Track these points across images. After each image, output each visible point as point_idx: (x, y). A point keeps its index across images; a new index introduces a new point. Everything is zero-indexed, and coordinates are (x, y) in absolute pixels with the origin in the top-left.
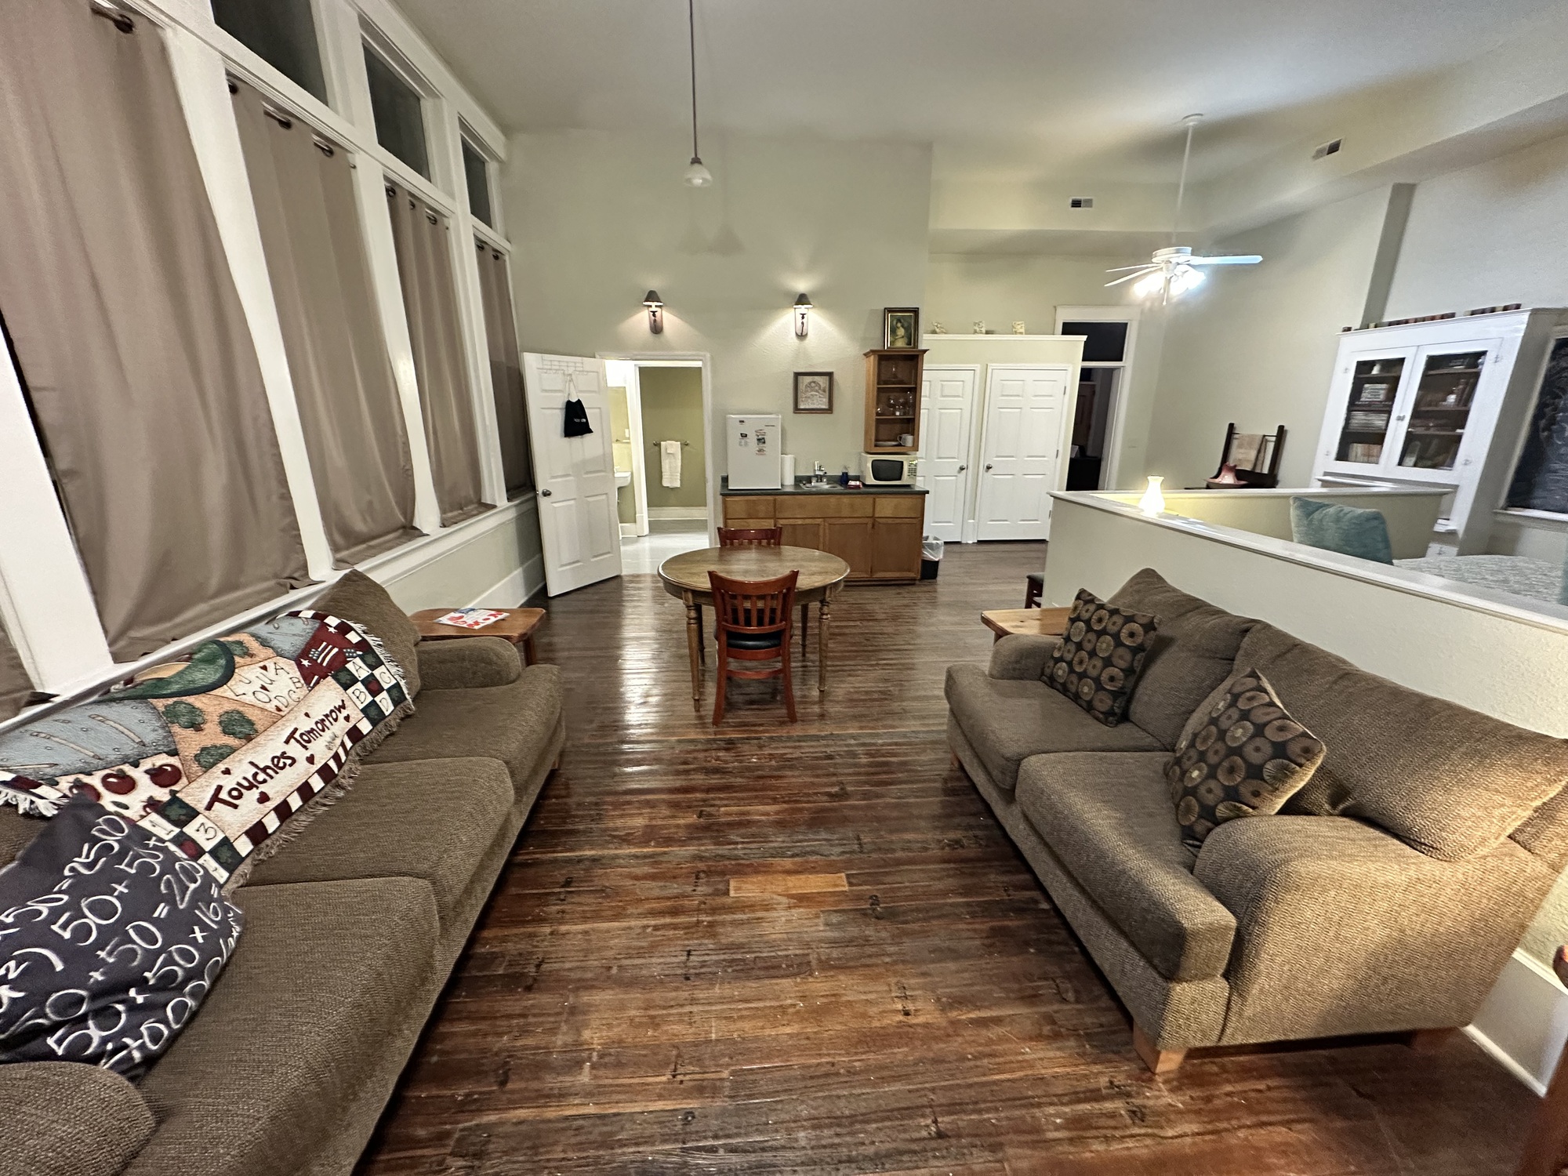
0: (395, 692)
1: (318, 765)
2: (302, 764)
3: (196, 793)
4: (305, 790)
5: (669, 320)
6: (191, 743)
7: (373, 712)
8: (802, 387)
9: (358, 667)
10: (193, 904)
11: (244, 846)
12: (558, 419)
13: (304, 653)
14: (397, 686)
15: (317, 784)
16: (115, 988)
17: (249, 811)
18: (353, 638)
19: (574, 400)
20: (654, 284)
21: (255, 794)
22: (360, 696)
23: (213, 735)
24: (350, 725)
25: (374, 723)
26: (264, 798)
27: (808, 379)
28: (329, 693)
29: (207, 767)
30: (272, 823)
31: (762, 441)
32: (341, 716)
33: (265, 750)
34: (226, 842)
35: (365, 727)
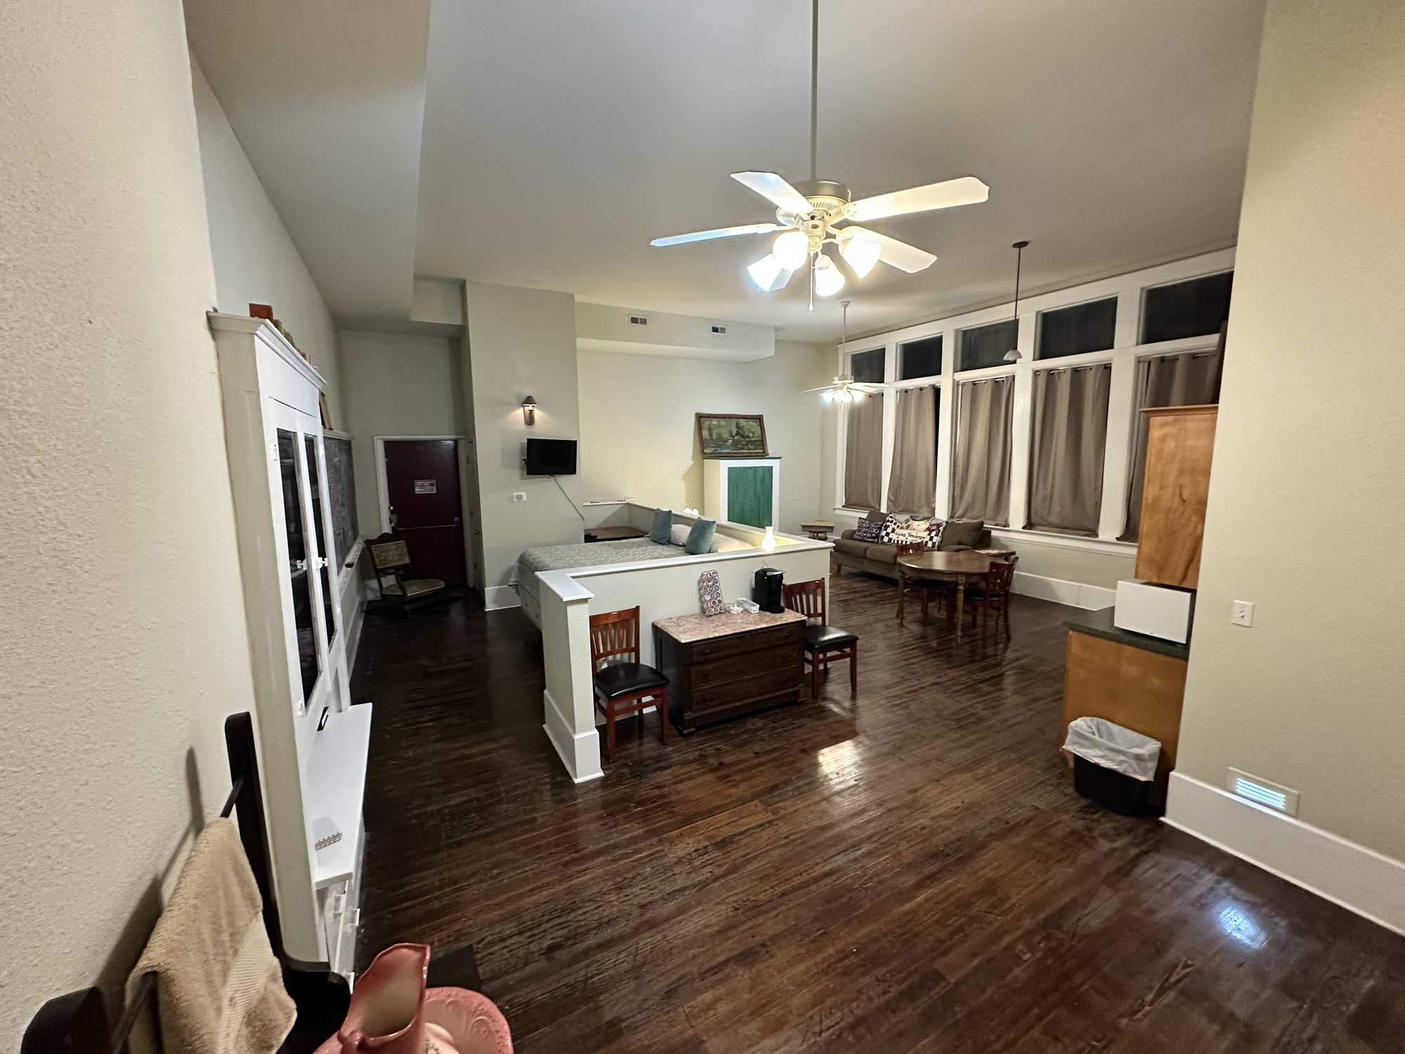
3: (897, 531)
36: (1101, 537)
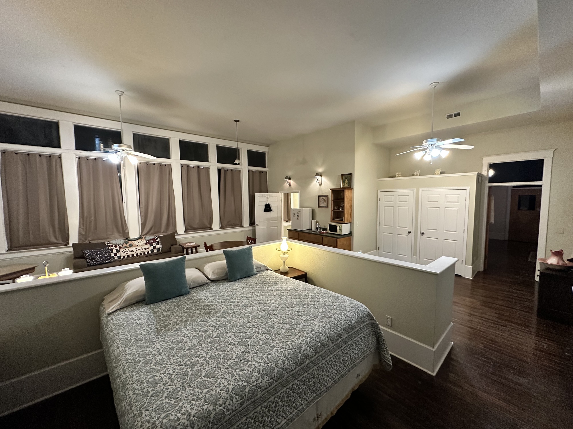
0: (158, 250)
1: (136, 253)
2: (134, 252)
3: (121, 250)
4: (133, 255)
5: (293, 183)
6: (125, 245)
7: (152, 251)
8: (320, 200)
9: (154, 244)
10: (104, 257)
11: (122, 258)
12: (263, 208)
13: (148, 241)
14: (159, 249)
15: (135, 255)
16: (93, 259)
17: (125, 254)
18: (157, 240)
19: (268, 203)
20: (290, 174)
21: (126, 253)
22: (152, 248)
23: (128, 245)
24: (148, 251)
25: (151, 252)
26: (127, 254)
27: (321, 198)
28: (148, 246)
29: (124, 248)
30: (126, 257)
31: (298, 216)
32: (147, 250)
33: (130, 249)
34: (120, 256)
35: (150, 252)
36: (214, 229)
